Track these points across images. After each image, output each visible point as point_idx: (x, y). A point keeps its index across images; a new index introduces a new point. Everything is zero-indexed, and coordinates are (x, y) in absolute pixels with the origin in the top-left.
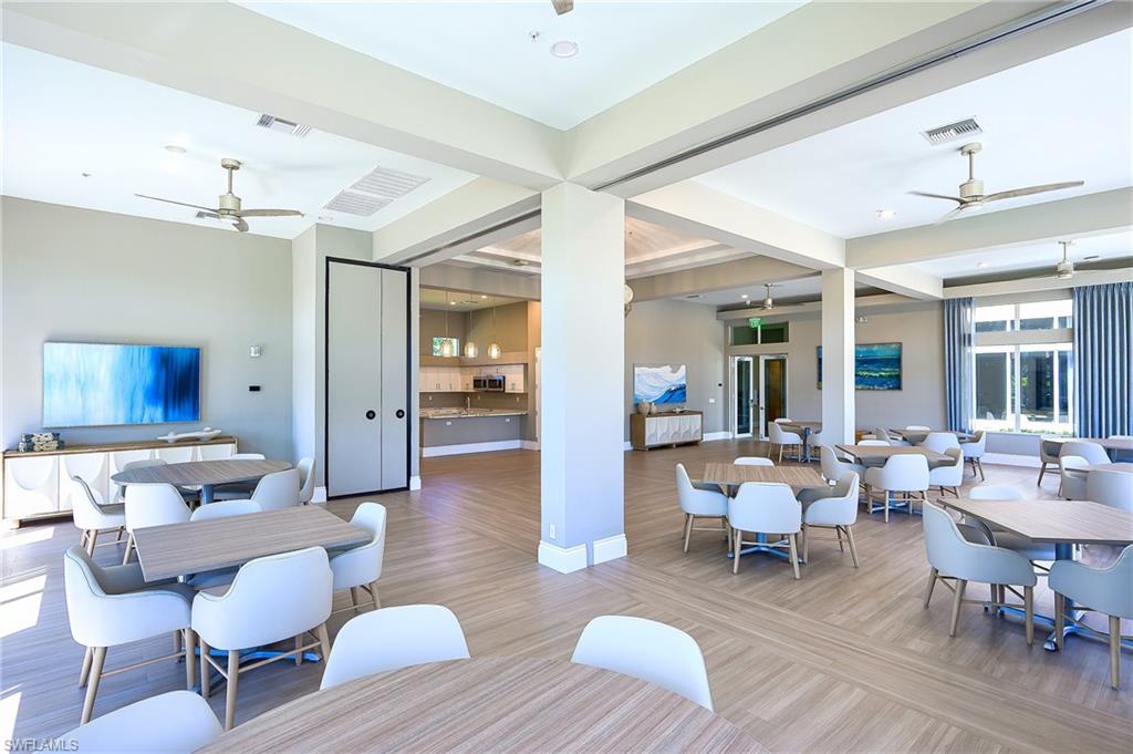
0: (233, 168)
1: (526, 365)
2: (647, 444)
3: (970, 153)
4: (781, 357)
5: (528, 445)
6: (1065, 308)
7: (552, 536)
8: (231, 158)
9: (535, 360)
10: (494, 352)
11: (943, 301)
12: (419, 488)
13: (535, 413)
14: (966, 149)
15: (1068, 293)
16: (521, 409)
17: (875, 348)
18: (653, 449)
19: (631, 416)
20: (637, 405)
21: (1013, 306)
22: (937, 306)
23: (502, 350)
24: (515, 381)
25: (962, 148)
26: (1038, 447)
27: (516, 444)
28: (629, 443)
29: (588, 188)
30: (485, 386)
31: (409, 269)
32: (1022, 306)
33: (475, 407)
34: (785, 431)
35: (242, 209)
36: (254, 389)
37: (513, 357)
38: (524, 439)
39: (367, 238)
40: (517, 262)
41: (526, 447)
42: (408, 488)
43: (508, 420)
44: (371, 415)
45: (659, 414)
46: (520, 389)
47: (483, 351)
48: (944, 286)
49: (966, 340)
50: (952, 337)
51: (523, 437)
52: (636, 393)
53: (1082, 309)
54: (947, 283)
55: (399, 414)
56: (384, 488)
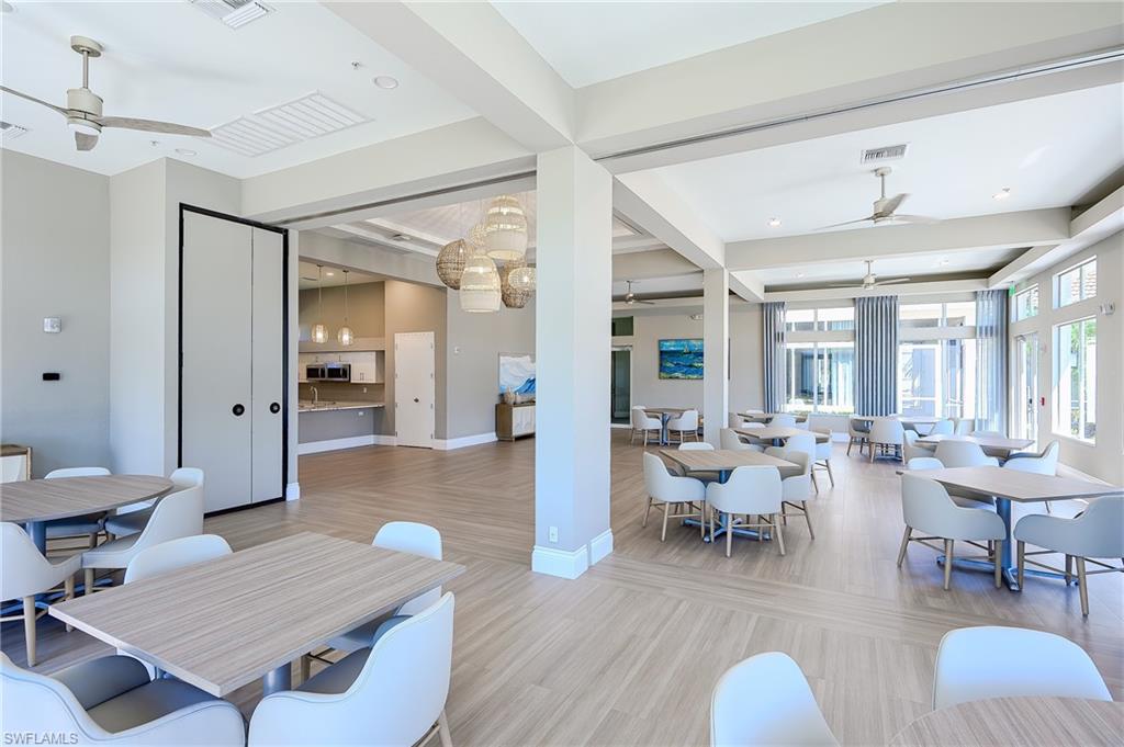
0: (91, 53)
1: (381, 354)
2: (514, 434)
3: (882, 175)
4: (626, 349)
5: (384, 440)
6: (848, 314)
7: (554, 539)
8: (89, 36)
9: (393, 346)
10: (346, 338)
11: (762, 304)
12: (298, 497)
13: (394, 405)
14: (880, 171)
15: (851, 303)
16: (373, 401)
17: (694, 342)
18: (519, 438)
19: (497, 406)
20: (502, 395)
21: (812, 311)
22: (758, 308)
23: (355, 335)
24: (364, 370)
25: (876, 171)
26: (847, 424)
27: (370, 440)
28: (494, 434)
29: (590, 156)
30: (323, 376)
31: (286, 231)
32: (820, 311)
33: (323, 400)
34: (649, 417)
35: (104, 115)
36: (51, 377)
37: (363, 343)
38: (380, 434)
39: (235, 185)
40: (397, 236)
41: (382, 443)
42: (283, 499)
43: (361, 413)
44: (239, 410)
45: (523, 404)
46: (371, 378)
47: (333, 334)
48: (766, 291)
49: (780, 337)
50: (770, 334)
51: (377, 431)
52: (502, 382)
53: (861, 315)
54: (768, 289)
55: (274, 408)
56: (254, 502)
